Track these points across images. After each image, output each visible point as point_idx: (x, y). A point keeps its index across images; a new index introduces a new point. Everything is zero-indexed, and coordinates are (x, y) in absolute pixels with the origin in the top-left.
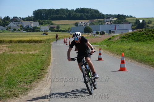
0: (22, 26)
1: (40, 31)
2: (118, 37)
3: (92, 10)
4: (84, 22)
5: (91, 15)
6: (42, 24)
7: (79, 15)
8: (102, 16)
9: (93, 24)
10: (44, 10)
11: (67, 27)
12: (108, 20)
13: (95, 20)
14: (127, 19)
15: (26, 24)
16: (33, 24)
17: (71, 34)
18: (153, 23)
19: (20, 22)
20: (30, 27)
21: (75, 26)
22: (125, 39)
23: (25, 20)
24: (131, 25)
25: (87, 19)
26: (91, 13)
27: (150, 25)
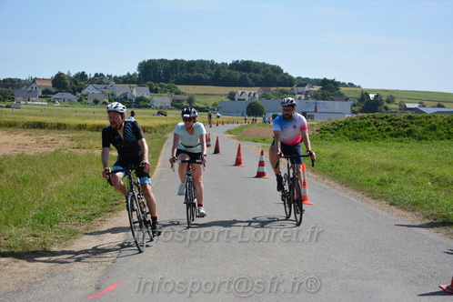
0: (112, 95)
1: (150, 107)
2: (315, 129)
3: (268, 65)
4: (248, 92)
5: (266, 78)
6: (156, 91)
7: (238, 75)
8: (288, 81)
9: (268, 98)
10: (162, 60)
11: (210, 102)
12: (300, 89)
13: (272, 89)
14: (342, 89)
15: (120, 90)
16: (136, 92)
17: (218, 117)
18: (397, 101)
19: (109, 86)
20: (128, 97)
21: (228, 100)
22: (328, 134)
23: (121, 81)
24: (349, 104)
25: (255, 86)
26: (264, 73)
27: (390, 106)
